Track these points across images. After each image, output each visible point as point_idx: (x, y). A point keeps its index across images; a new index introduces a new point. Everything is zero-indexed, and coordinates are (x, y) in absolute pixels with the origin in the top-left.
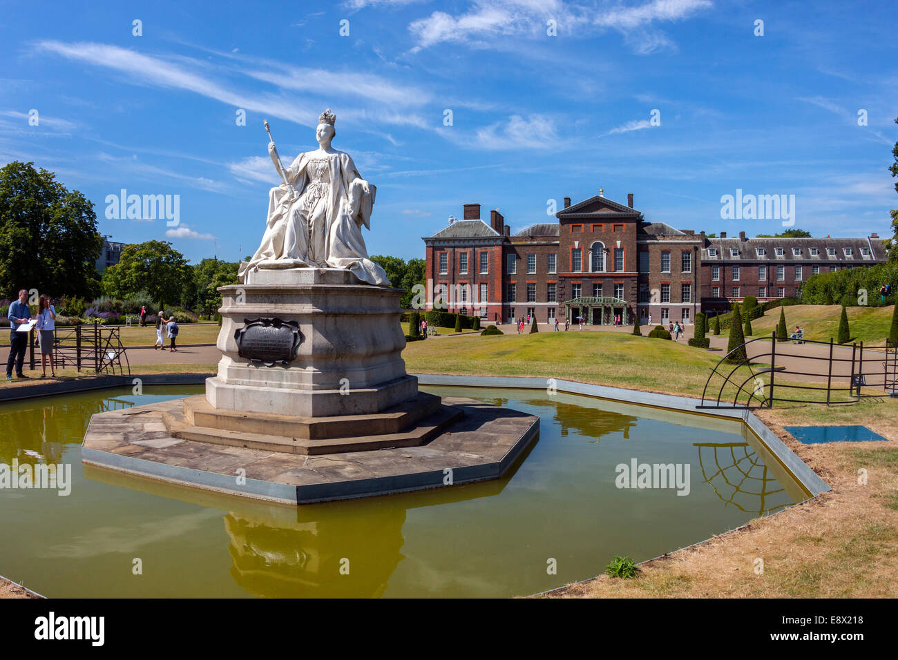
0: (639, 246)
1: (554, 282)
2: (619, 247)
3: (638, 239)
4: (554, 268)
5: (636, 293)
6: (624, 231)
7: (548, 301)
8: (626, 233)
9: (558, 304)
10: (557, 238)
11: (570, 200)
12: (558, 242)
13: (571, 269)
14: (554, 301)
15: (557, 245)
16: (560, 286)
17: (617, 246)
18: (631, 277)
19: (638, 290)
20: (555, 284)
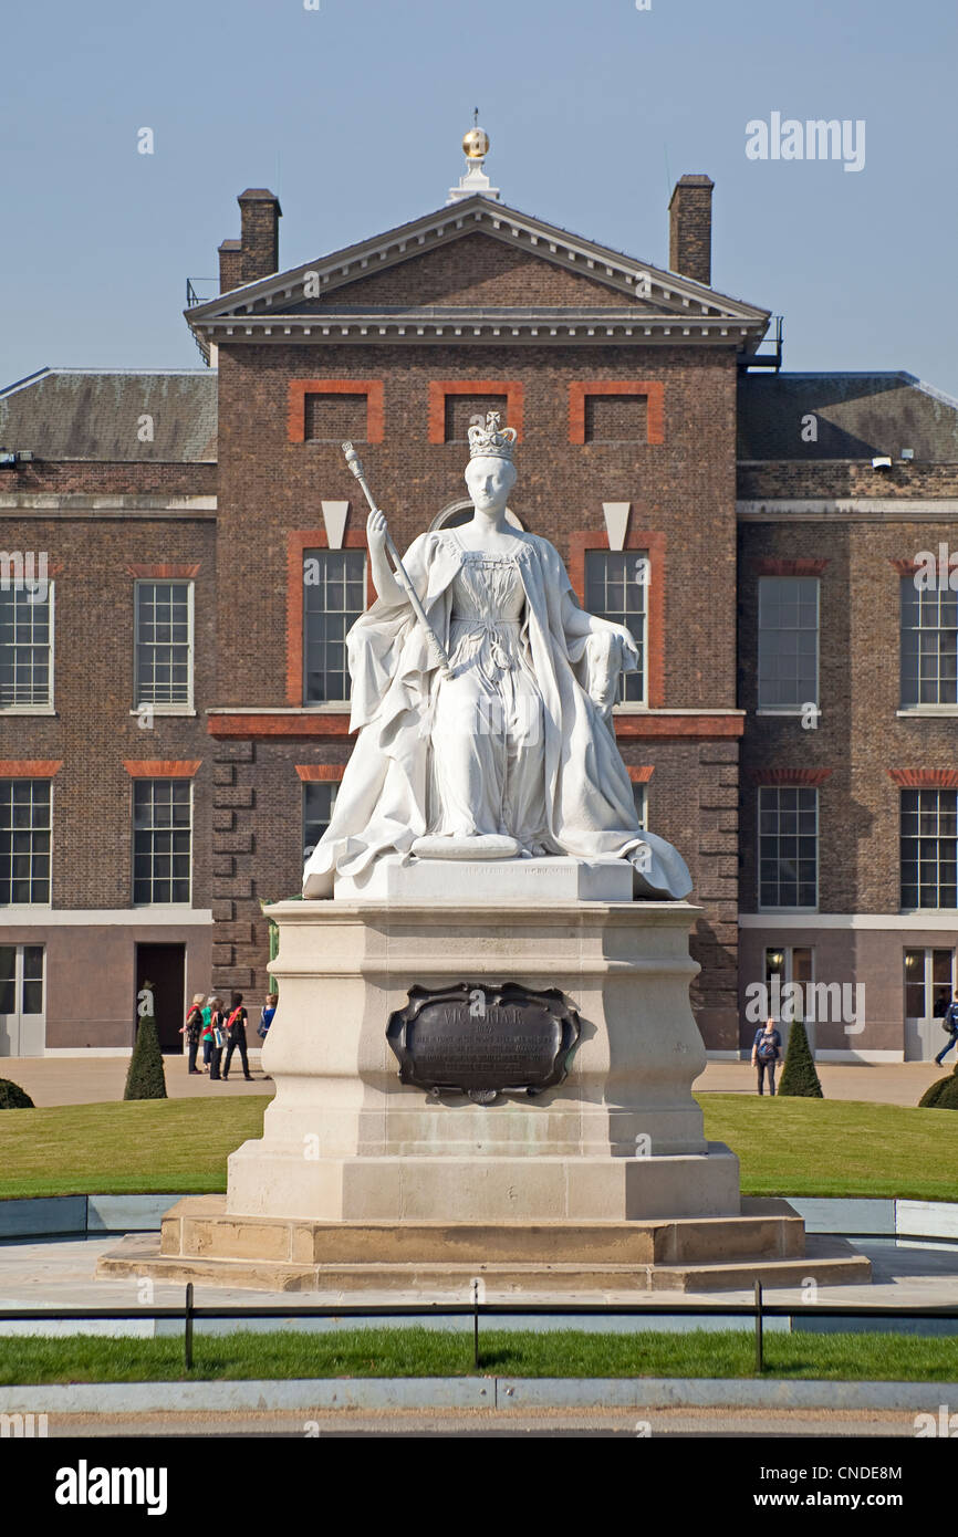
0: (749, 535)
1: (180, 770)
2: (616, 543)
3: (745, 490)
4: (181, 673)
5: (732, 843)
6: (653, 437)
7: (140, 896)
8: (666, 448)
9: (204, 917)
10: (202, 477)
11: (277, 212)
12: (208, 503)
13: (295, 683)
14: (181, 896)
15: (204, 521)
16: (222, 796)
17: (603, 534)
18: (695, 739)
19: (745, 832)
20: (182, 784)
